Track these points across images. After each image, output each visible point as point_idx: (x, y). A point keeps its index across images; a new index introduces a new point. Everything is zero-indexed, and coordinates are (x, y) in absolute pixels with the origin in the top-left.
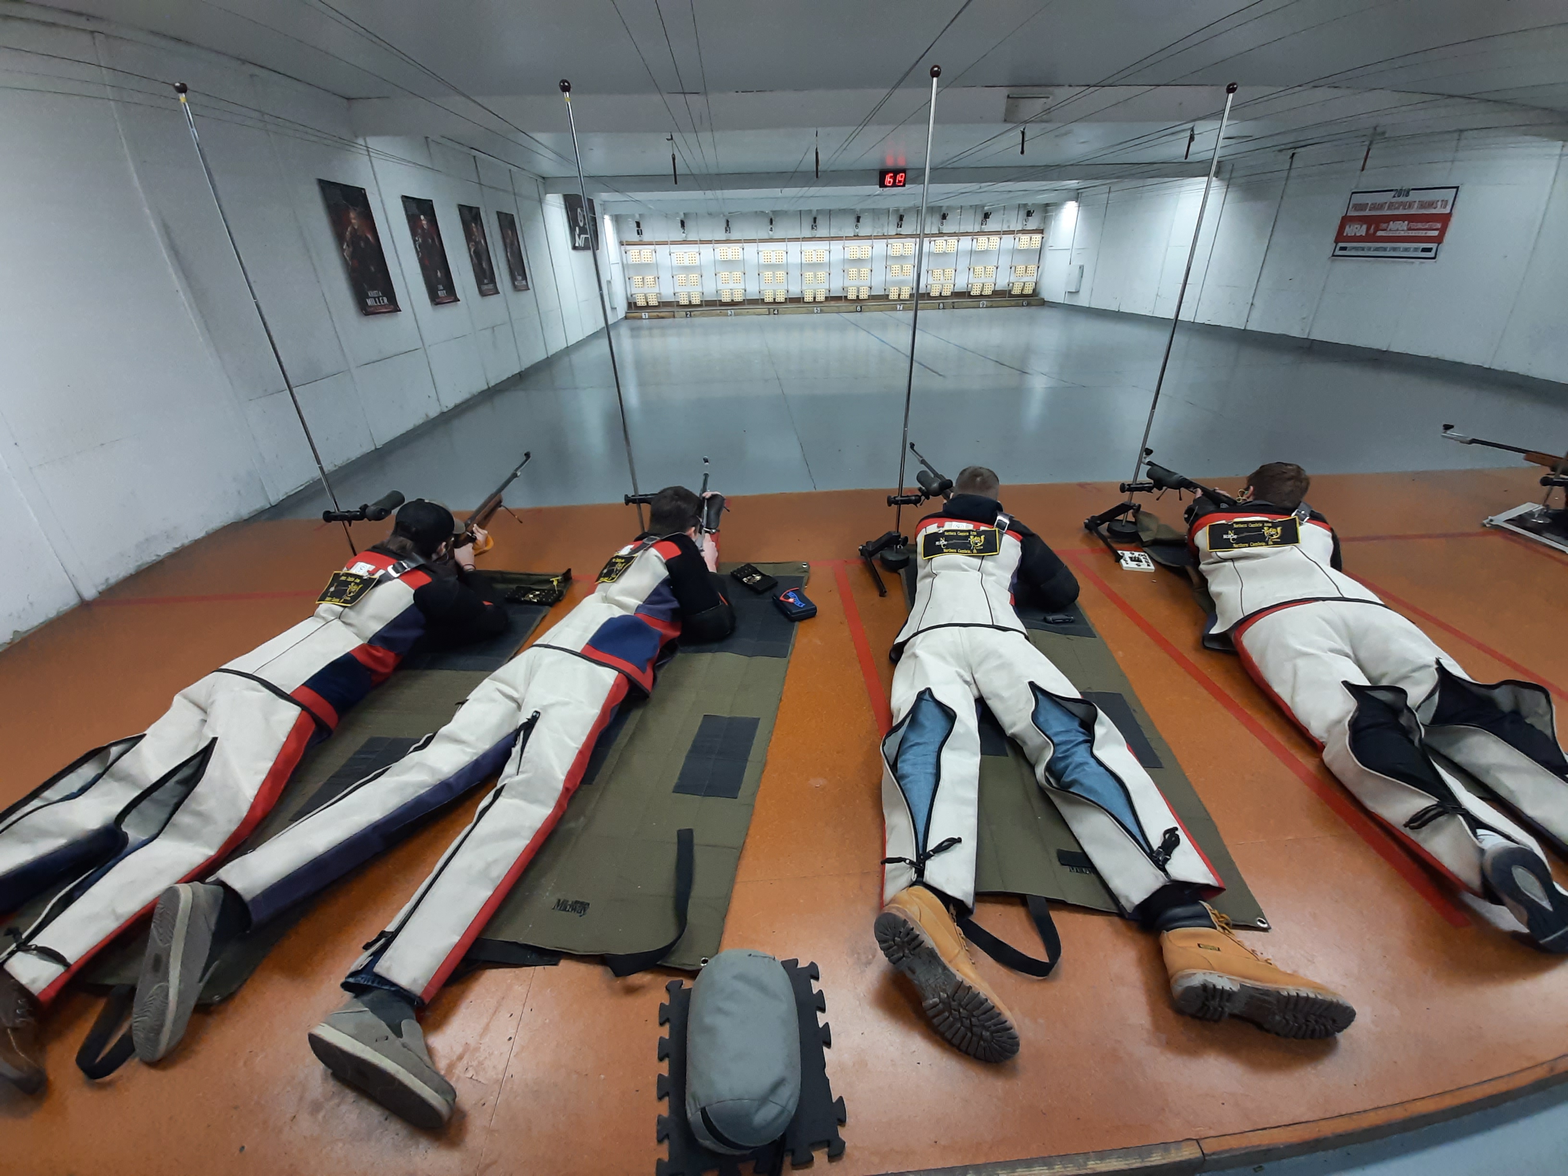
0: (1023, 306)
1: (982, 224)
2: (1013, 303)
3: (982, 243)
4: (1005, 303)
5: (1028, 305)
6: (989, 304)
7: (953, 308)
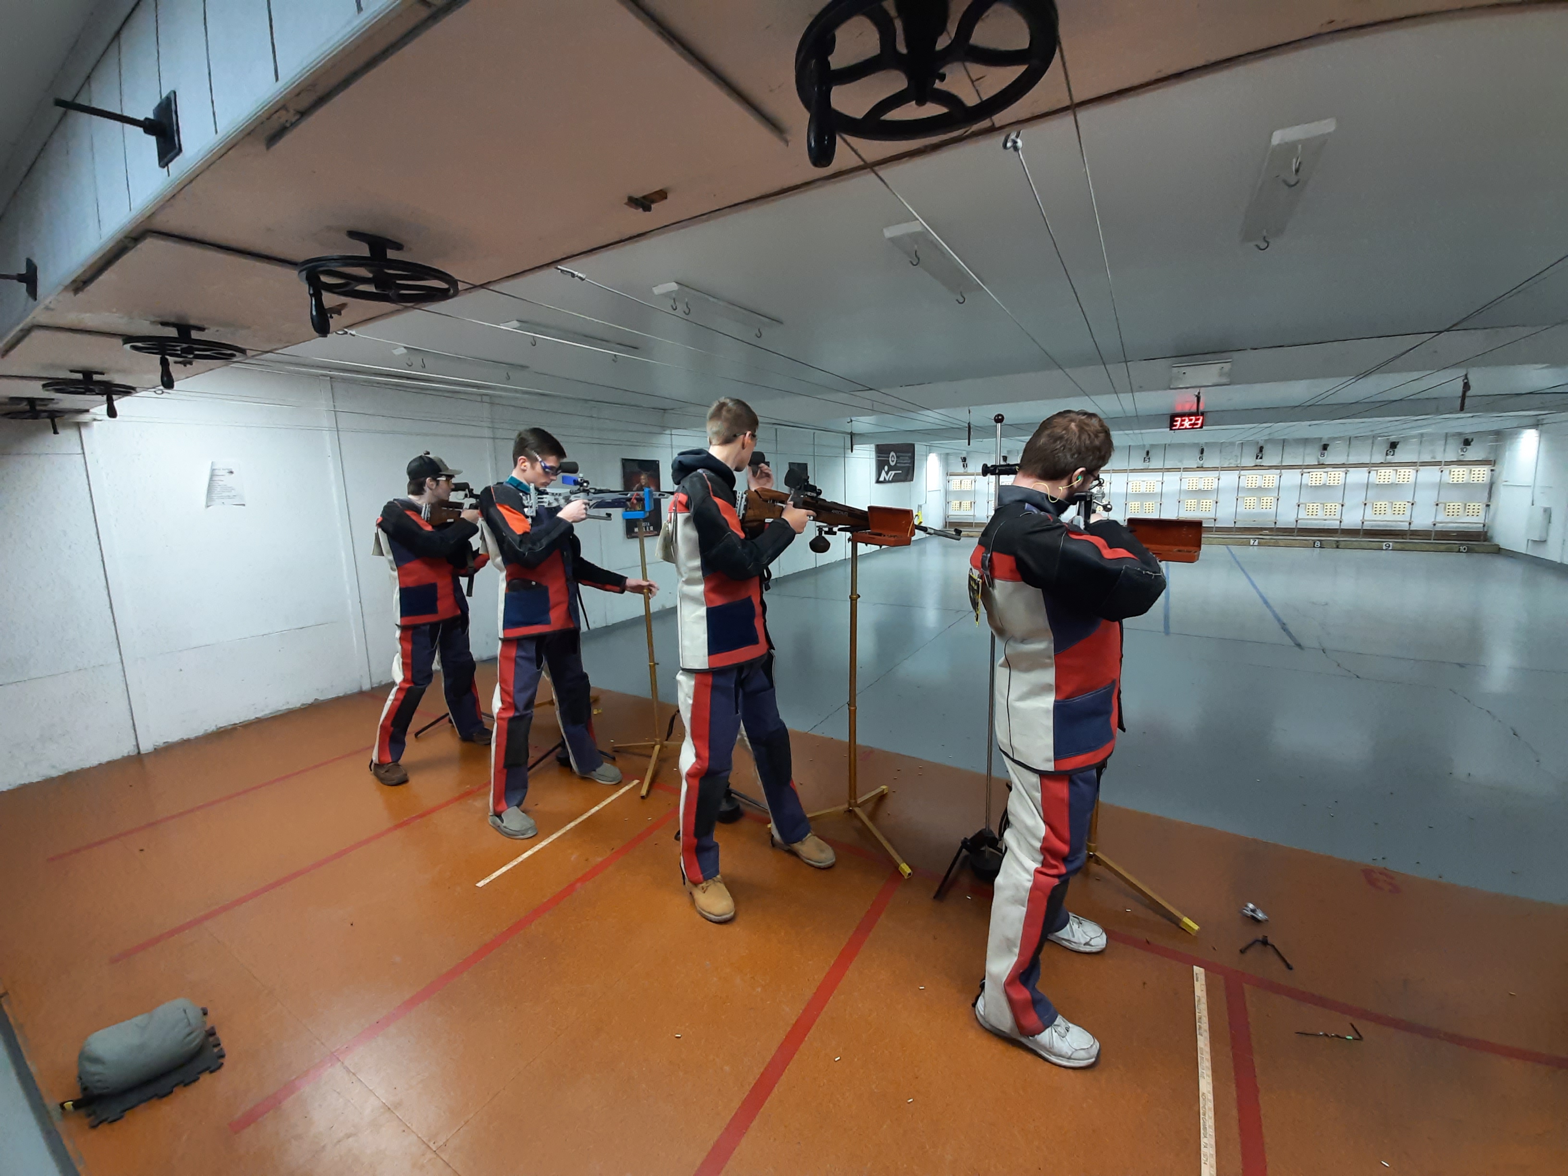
0: (1459, 551)
1: (1387, 454)
2: (1442, 547)
3: (1386, 475)
4: (1427, 547)
5: (1469, 551)
6: (1398, 546)
7: (1338, 547)
